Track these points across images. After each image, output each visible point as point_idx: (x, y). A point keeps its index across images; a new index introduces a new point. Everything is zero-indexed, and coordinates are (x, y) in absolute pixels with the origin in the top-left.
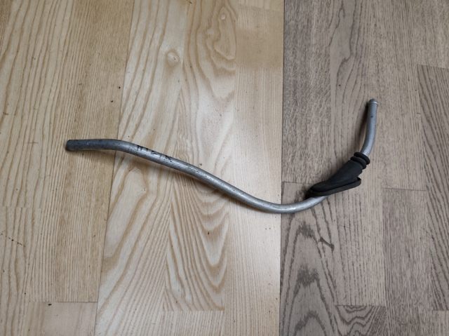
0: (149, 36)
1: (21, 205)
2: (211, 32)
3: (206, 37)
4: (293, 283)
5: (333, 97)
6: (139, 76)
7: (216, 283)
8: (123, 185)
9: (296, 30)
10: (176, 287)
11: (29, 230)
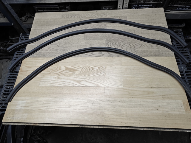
0: (52, 83)
1: (86, 102)
2: (51, 71)
3: (52, 72)
4: (102, 55)
5: (65, 48)
6: (61, 84)
7: (102, 68)
8: (83, 85)
9: (50, 55)
10: (102, 74)
11: (91, 100)
